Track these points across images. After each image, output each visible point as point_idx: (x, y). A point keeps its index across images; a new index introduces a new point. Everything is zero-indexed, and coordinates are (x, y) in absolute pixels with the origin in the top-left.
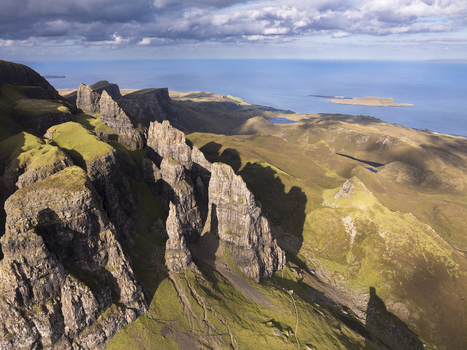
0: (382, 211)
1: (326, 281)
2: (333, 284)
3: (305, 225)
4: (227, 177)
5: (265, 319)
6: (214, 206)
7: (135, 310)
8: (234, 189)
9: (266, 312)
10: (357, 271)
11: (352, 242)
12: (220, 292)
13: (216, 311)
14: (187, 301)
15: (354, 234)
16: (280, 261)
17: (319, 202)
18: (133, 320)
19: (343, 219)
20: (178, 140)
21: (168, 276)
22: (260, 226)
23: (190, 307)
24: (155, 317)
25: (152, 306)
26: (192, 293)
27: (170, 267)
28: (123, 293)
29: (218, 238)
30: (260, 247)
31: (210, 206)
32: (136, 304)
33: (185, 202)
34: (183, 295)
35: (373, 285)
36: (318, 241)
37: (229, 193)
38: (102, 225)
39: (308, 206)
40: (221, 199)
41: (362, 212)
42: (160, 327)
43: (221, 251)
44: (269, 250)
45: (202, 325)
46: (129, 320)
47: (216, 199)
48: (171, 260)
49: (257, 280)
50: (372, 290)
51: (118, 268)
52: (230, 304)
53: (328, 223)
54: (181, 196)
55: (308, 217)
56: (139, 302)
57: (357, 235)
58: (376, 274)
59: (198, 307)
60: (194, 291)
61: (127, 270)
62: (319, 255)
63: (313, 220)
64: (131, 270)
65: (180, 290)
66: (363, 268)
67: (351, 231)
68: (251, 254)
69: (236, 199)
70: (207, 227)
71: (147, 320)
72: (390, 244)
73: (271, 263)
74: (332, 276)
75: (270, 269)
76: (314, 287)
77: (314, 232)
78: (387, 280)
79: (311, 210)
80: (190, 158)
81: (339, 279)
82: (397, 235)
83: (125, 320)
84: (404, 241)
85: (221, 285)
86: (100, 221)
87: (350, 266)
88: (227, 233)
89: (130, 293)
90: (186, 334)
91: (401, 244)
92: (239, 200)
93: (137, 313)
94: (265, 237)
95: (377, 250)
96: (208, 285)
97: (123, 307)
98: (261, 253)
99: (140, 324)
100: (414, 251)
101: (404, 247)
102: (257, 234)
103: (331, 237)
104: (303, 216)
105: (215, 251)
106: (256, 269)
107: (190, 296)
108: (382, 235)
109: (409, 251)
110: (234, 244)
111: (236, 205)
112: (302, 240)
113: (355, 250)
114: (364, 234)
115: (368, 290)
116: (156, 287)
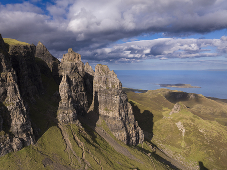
0: (198, 119)
1: (171, 157)
2: (175, 159)
3: (154, 128)
4: (105, 72)
5: (132, 167)
6: (96, 93)
7: (22, 140)
8: (109, 80)
9: (132, 162)
10: (189, 152)
11: (183, 136)
12: (98, 144)
13: (92, 153)
14: (70, 143)
15: (184, 131)
16: (141, 137)
17: (161, 117)
18: (19, 148)
19: (176, 124)
20: (76, 59)
21: (57, 125)
22: (126, 108)
23: (71, 147)
24: (40, 149)
25: (39, 141)
26: (74, 138)
27: (59, 119)
28: (13, 123)
29: (98, 114)
30: (127, 123)
31: (94, 93)
32: (24, 135)
33: (77, 85)
34: (67, 139)
35: (201, 160)
36: (163, 135)
37: (106, 82)
38: (5, 67)
39: (154, 118)
40: (101, 87)
41: (187, 119)
42: (42, 158)
43: (100, 122)
44: (133, 126)
45: (80, 162)
46: (15, 147)
47: (97, 87)
48: (61, 115)
49: (125, 142)
50: (201, 164)
51: (13, 104)
52: (104, 152)
53: (168, 125)
54: (74, 80)
55: (155, 124)
56: (28, 135)
57: (186, 132)
58: (202, 153)
59: (78, 148)
60: (77, 138)
61: (20, 107)
62: (164, 142)
63: (159, 124)
64: (24, 108)
65: (65, 136)
66: (192, 150)
67: (182, 129)
68: (120, 124)
69: (110, 85)
70: (92, 108)
71: (31, 151)
72: (207, 136)
73: (134, 135)
74: (174, 154)
75: (134, 139)
76: (163, 158)
77: (159, 130)
78: (210, 156)
79: (156, 121)
80: (83, 70)
81: (178, 156)
82: (210, 130)
83: (11, 147)
84: (215, 134)
85: (98, 140)
86: (3, 64)
87: (184, 149)
88: (104, 110)
89: (19, 123)
90: (65, 166)
91: (214, 136)
92: (112, 86)
93: (23, 144)
94: (130, 117)
95: (199, 139)
96: (88, 137)
97: (12, 136)
98: (128, 126)
99: (25, 153)
100: (223, 140)
101: (216, 137)
102: (125, 112)
103: (170, 133)
104: (152, 124)
105: (96, 122)
106: (124, 134)
107: (73, 140)
108: (201, 131)
109: (220, 139)
110: (109, 117)
111: (110, 90)
112: (152, 134)
113: (185, 140)
114: (190, 131)
115: (198, 163)
116: (46, 129)
